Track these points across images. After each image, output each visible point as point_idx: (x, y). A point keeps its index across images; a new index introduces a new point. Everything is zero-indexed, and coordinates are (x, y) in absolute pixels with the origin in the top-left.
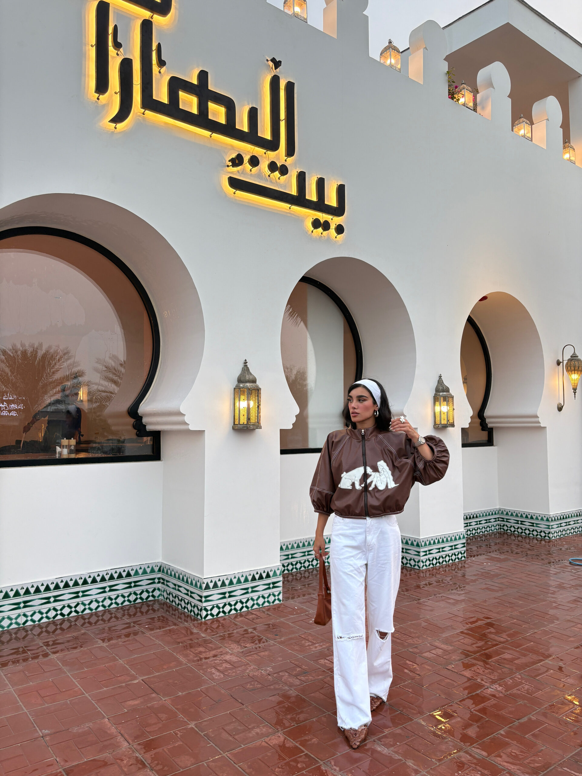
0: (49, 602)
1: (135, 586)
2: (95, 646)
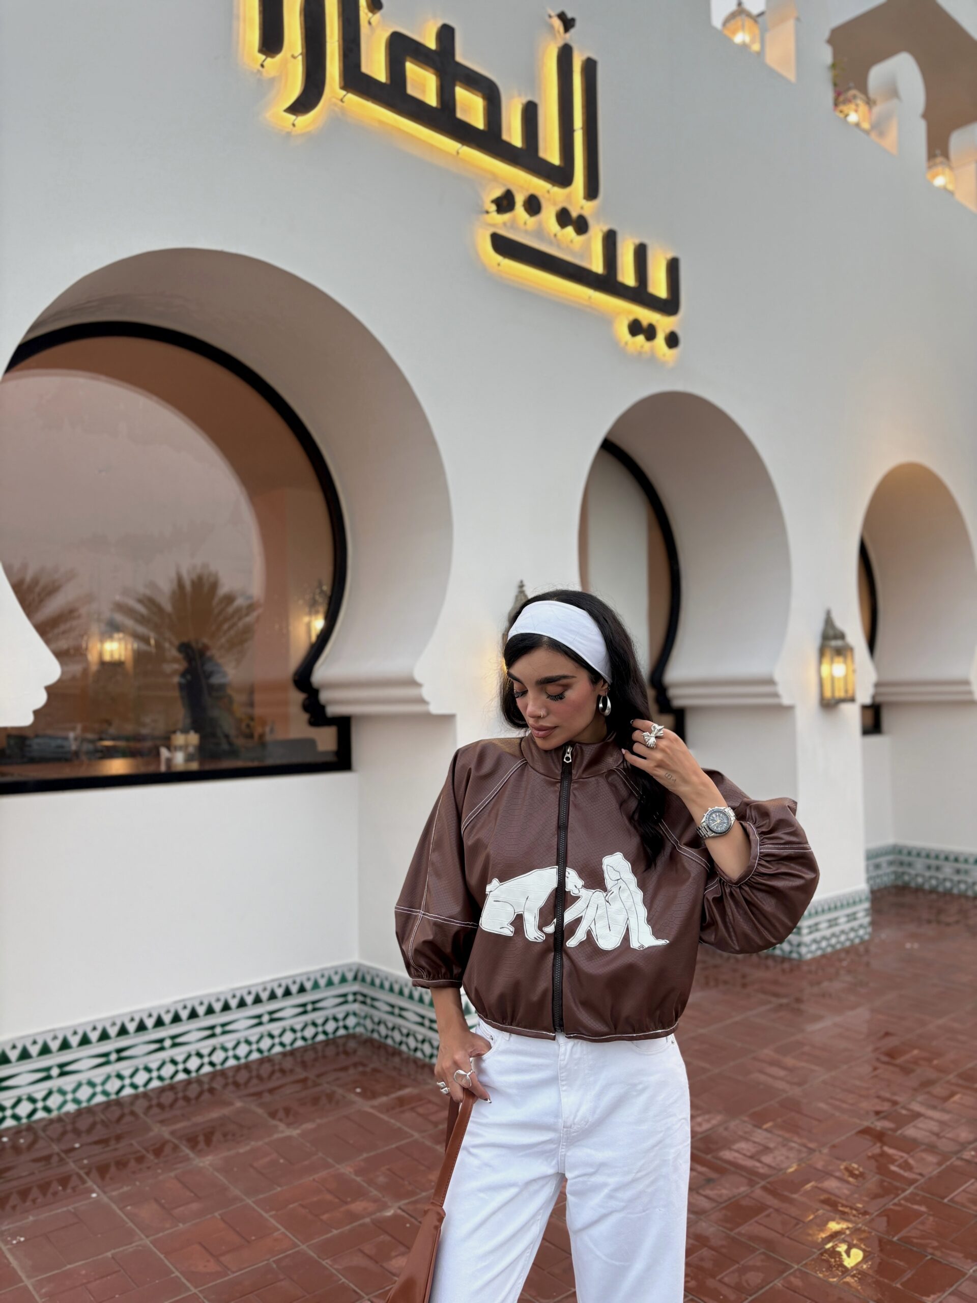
0: (162, 1049)
1: (314, 1010)
2: (276, 1136)
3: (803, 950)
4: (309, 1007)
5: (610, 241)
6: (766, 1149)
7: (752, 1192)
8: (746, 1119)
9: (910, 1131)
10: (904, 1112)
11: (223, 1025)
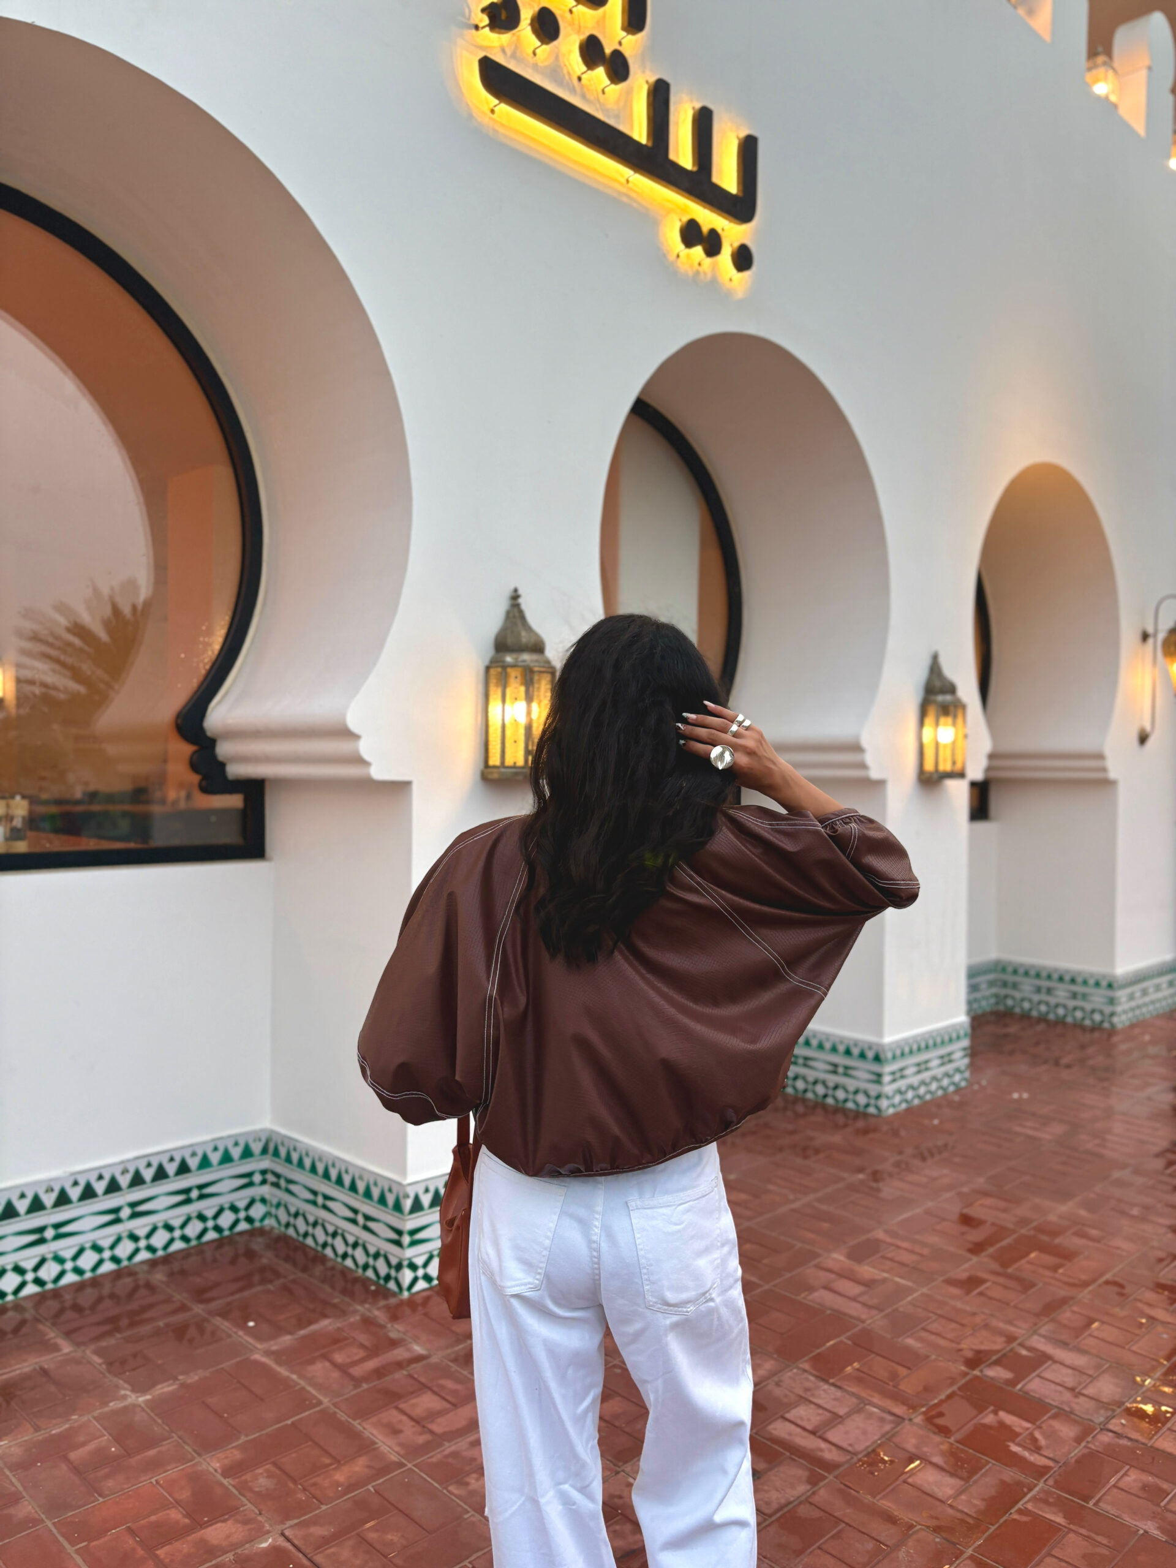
1: (202, 1197)
2: (113, 1405)
3: (884, 1103)
4: (195, 1194)
5: (660, 95)
6: (836, 1419)
7: (814, 1493)
8: (806, 1366)
9: (1034, 1385)
10: (1024, 1352)
11: (57, 1226)
